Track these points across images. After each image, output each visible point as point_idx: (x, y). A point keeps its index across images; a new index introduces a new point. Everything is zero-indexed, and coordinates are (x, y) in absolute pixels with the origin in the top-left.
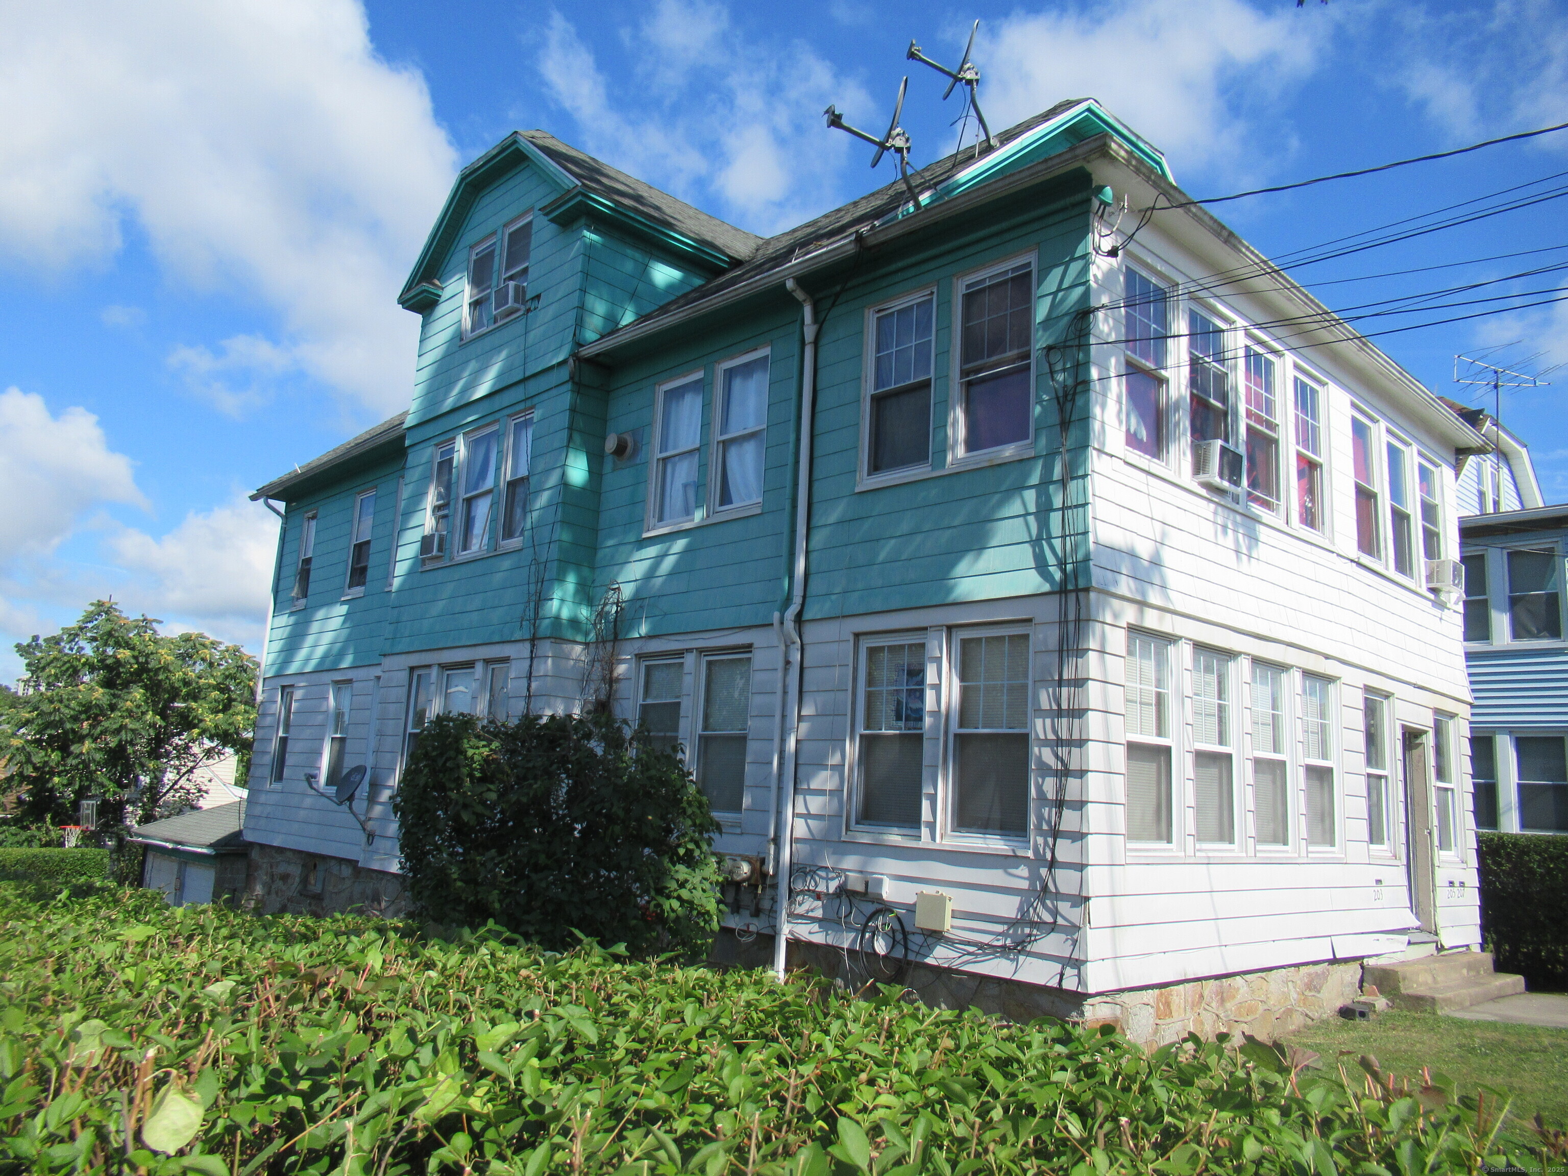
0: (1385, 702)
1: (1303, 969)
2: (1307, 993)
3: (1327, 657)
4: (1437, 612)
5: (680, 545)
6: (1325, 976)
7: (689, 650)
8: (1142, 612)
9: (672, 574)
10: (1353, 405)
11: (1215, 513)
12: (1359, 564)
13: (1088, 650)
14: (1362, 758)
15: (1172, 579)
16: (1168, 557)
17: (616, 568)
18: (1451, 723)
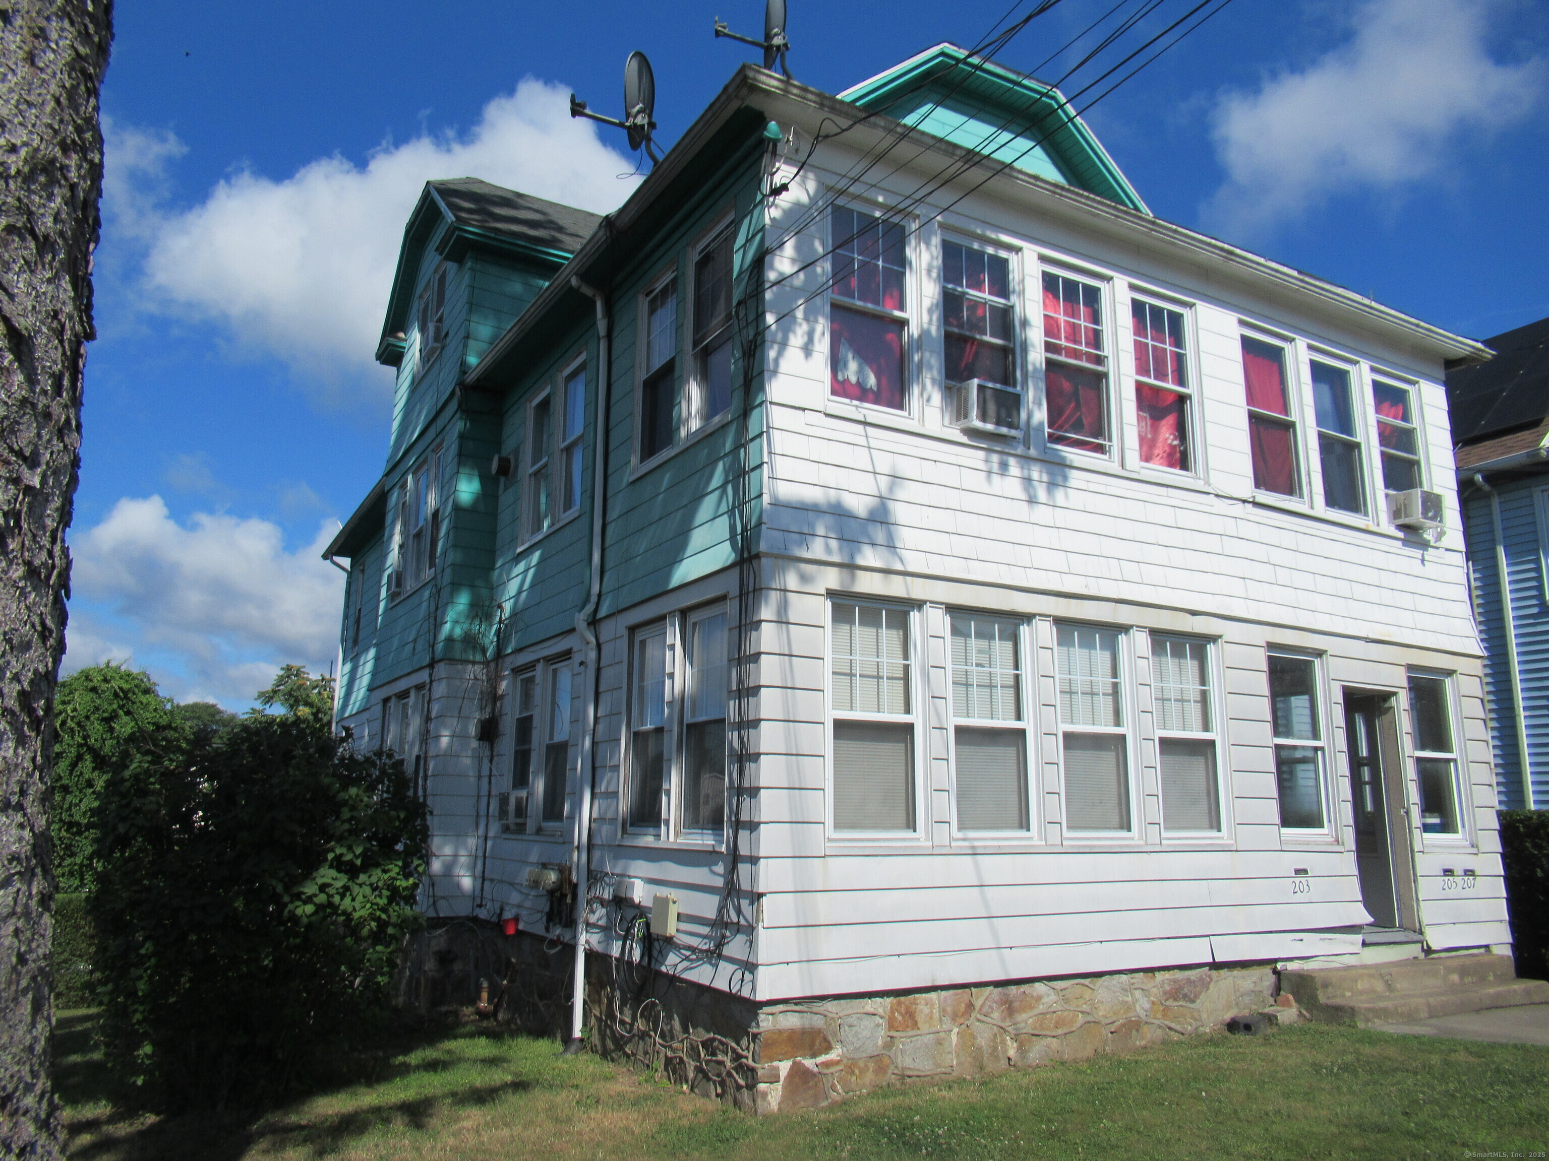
0: (1317, 662)
1: (1159, 976)
2: (1170, 1003)
3: (1194, 613)
4: (1418, 553)
5: (536, 557)
6: (1205, 984)
7: (538, 660)
8: (853, 577)
9: (532, 586)
10: (1242, 323)
11: (987, 461)
12: (1256, 504)
13: (761, 621)
14: (1268, 728)
15: (906, 537)
16: (900, 512)
17: (502, 587)
18: (1448, 682)
